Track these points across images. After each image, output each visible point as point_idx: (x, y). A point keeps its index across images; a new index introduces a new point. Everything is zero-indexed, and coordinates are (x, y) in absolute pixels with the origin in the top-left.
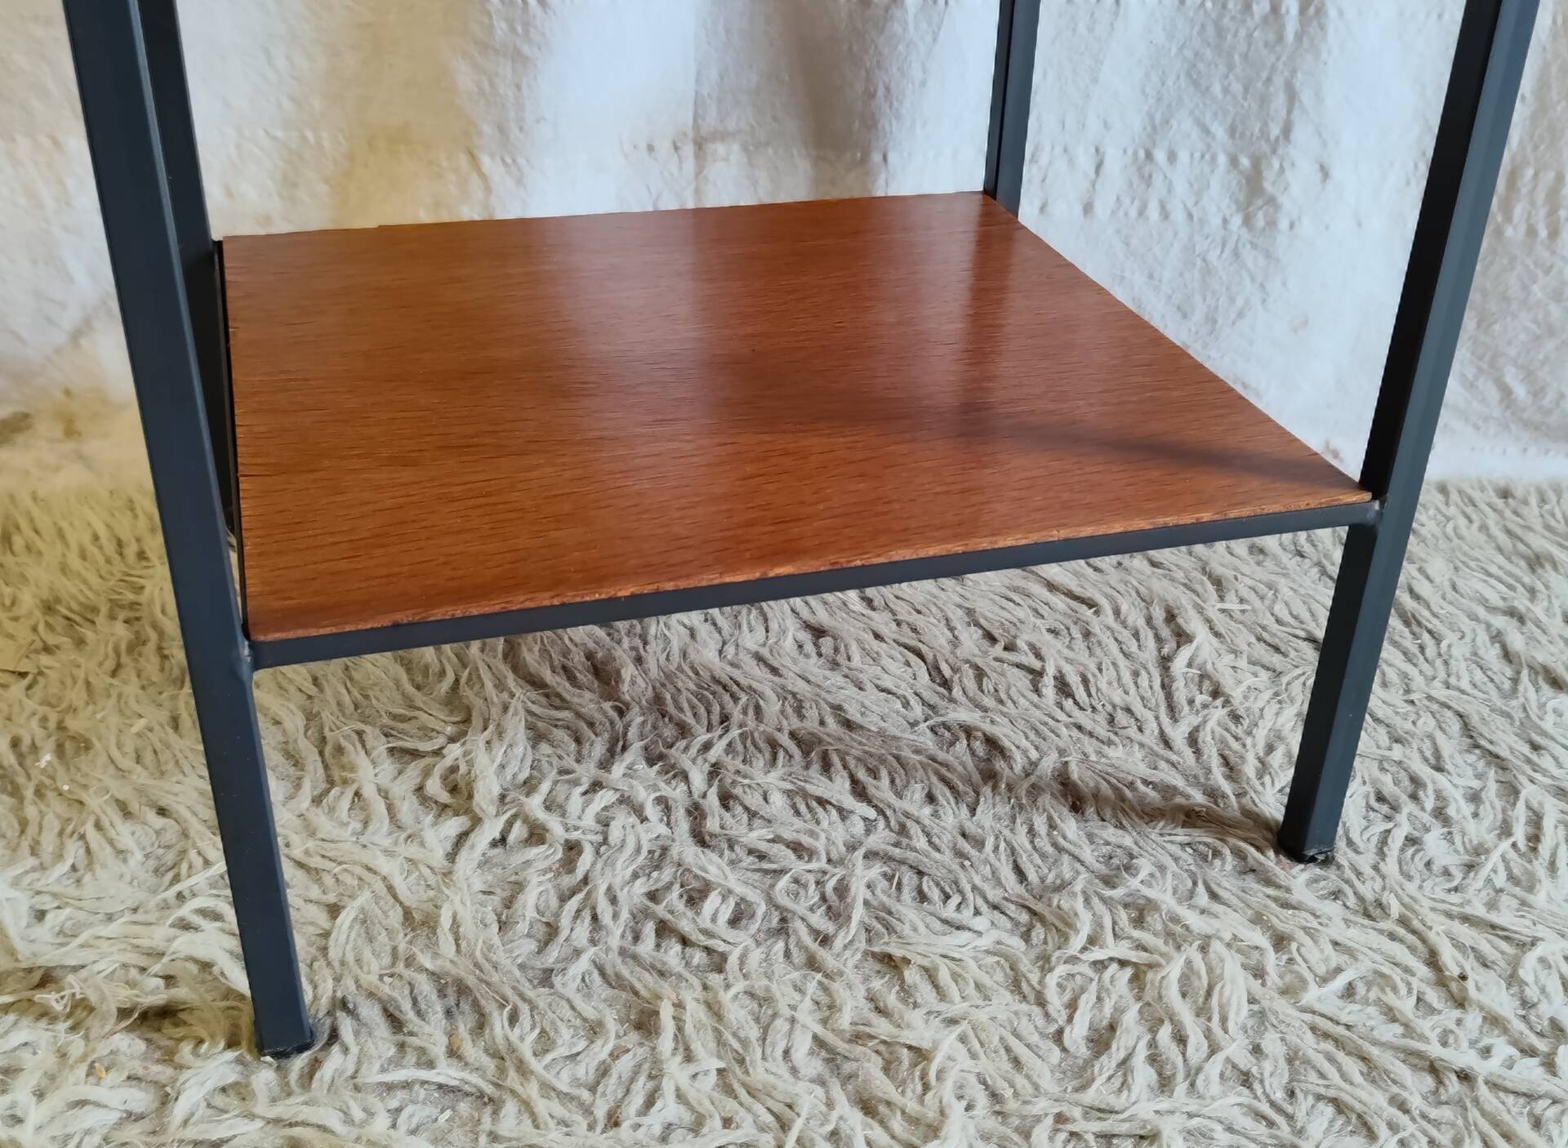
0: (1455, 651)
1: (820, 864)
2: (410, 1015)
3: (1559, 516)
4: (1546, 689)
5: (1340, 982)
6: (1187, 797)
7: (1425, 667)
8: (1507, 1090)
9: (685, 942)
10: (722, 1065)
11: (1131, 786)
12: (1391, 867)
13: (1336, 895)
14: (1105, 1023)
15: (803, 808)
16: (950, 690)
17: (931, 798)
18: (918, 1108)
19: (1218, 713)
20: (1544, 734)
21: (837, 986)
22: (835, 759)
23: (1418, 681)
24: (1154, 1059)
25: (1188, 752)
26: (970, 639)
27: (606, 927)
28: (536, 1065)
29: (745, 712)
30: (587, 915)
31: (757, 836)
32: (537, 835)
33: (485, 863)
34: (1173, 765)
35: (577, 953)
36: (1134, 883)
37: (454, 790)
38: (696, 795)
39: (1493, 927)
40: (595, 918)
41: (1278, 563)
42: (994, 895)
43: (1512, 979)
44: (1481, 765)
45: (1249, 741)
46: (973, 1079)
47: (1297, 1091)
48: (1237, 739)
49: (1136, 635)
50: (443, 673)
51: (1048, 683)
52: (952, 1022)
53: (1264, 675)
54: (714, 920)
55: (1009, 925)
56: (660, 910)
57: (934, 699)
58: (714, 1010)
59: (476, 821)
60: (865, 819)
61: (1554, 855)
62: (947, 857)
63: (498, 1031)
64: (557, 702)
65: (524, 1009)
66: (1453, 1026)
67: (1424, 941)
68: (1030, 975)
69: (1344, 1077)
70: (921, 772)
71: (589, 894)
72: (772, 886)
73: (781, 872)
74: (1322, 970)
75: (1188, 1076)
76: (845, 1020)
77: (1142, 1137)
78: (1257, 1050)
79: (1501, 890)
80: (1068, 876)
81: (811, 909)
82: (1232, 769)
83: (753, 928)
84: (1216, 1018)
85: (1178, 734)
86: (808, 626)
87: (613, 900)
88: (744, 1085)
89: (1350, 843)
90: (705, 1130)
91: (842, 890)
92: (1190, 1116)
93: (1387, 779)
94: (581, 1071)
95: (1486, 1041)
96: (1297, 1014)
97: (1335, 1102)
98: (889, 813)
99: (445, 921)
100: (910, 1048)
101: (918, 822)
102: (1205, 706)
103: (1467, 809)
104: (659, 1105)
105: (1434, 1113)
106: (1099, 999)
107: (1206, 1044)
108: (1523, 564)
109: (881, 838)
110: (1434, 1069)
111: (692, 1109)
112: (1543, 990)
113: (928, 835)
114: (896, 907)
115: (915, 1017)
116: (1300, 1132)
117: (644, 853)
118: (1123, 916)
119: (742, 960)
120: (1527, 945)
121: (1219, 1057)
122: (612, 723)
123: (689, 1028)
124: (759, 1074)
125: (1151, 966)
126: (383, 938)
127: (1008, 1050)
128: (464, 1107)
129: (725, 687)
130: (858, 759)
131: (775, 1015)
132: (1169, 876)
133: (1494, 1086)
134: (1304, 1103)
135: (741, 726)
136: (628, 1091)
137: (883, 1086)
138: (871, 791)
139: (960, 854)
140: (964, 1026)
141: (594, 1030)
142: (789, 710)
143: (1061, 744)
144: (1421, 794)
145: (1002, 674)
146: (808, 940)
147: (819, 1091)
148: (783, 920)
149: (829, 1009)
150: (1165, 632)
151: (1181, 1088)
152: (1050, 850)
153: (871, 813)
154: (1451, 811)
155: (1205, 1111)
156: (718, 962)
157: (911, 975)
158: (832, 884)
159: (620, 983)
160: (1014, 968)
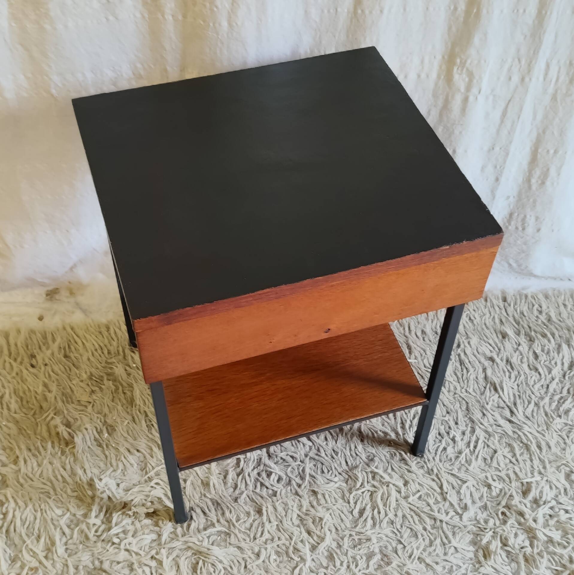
0: (471, 377)
1: (298, 463)
2: (207, 511)
4: (493, 392)
5: (418, 495)
6: (390, 436)
7: (462, 384)
8: (449, 525)
9: (267, 488)
10: (277, 523)
11: (376, 432)
12: (437, 458)
13: (422, 467)
14: (363, 508)
15: (293, 444)
17: (326, 439)
18: (320, 533)
20: (487, 410)
21: (302, 500)
23: (459, 388)
24: (373, 518)
25: (393, 418)
27: (248, 484)
28: (237, 524)
30: (244, 481)
31: (282, 454)
33: (217, 465)
34: (389, 424)
35: (242, 493)
36: (373, 467)
39: (458, 477)
42: (340, 470)
43: (458, 492)
44: (468, 422)
45: (409, 415)
46: (332, 525)
47: (403, 526)
48: (406, 414)
52: (328, 509)
54: (273, 481)
55: (343, 479)
56: (261, 479)
58: (275, 509)
60: (309, 446)
61: (478, 453)
62: (329, 459)
63: (227, 515)
65: (232, 509)
66: (441, 507)
67: (440, 481)
68: (347, 495)
69: (414, 522)
71: (244, 474)
72: (287, 470)
73: (289, 465)
74: (414, 491)
75: (379, 523)
76: (304, 510)
78: (396, 515)
79: (463, 465)
80: (358, 463)
81: (296, 477)
82: (403, 425)
83: (283, 483)
84: (388, 506)
87: (250, 476)
88: (283, 529)
89: (429, 451)
90: (274, 540)
91: (303, 471)
92: (378, 534)
93: (442, 428)
94: (246, 526)
95: (449, 510)
96: (406, 504)
97: (411, 529)
98: (315, 444)
99: (211, 485)
100: (319, 517)
101: (322, 447)
103: (460, 437)
104: (264, 534)
105: (431, 531)
106: (362, 501)
107: (384, 514)
109: (313, 453)
110: (435, 519)
111: (271, 535)
112: (465, 495)
113: (325, 451)
114: (316, 476)
115: (320, 508)
116: (402, 537)
117: (256, 460)
118: (370, 476)
119: (280, 493)
120: (464, 482)
121: (387, 517)
123: (269, 513)
124: (285, 525)
125: (375, 492)
126: (198, 489)
127: (340, 517)
128: (223, 536)
131: (288, 509)
132: (382, 463)
133: (447, 524)
134: (404, 528)
136: (257, 531)
137: (312, 527)
139: (332, 457)
140: (331, 511)
141: (248, 514)
144: (450, 432)
146: (296, 487)
147: (298, 529)
148: (290, 480)
149: (300, 506)
152: (354, 455)
153: (311, 444)
154: (456, 439)
155: (382, 532)
156: (275, 494)
157: (320, 496)
158: (301, 469)
159: (253, 501)
160: (343, 493)
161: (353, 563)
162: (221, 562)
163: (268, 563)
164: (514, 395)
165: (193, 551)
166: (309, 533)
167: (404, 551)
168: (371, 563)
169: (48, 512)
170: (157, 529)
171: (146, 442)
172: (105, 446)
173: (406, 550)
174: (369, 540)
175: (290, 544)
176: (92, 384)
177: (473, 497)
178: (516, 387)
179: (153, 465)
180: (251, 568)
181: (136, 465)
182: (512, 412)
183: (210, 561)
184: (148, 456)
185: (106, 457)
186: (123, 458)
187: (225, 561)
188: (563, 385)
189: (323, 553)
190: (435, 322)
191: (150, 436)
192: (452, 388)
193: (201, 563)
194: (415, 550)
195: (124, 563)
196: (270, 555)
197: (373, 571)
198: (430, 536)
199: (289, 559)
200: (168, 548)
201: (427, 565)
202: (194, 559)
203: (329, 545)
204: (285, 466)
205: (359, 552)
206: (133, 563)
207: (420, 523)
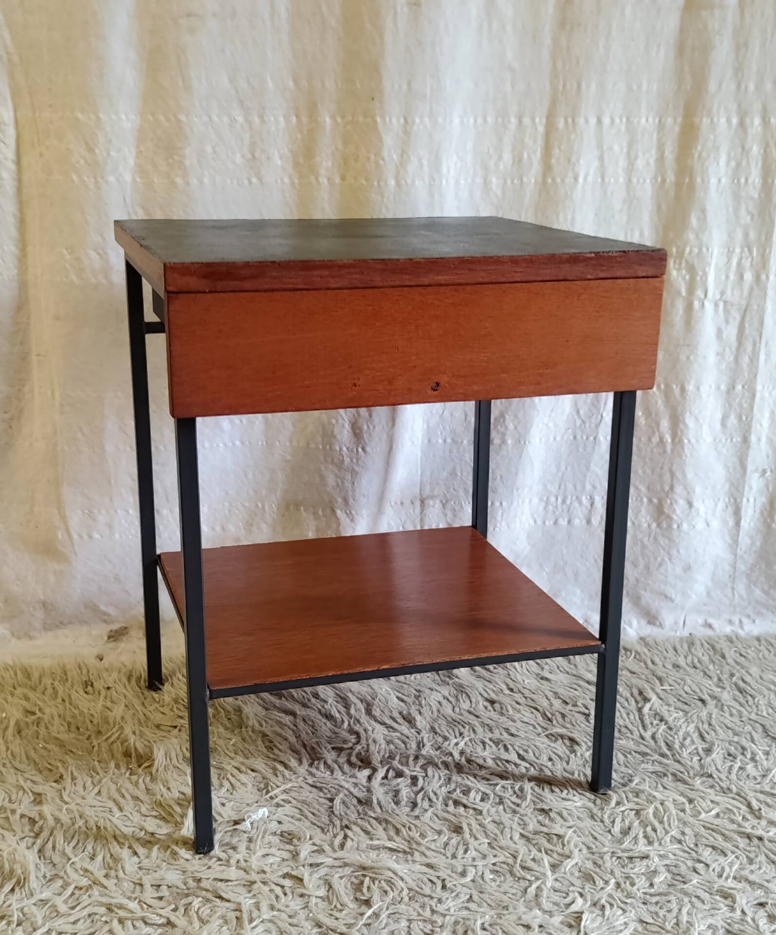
0: (761, 702)
2: (371, 829)
5: (714, 812)
7: (748, 708)
9: (465, 806)
12: (733, 776)
13: (712, 787)
14: (627, 827)
16: (552, 722)
19: (663, 727)
21: (525, 818)
22: (509, 747)
23: (745, 713)
24: (645, 836)
25: (652, 742)
26: (557, 704)
27: (434, 802)
28: (424, 842)
29: (469, 731)
30: (426, 799)
32: (399, 774)
33: (382, 784)
34: (646, 746)
35: (426, 811)
36: (633, 785)
37: (362, 761)
40: (430, 800)
41: (685, 670)
44: (770, 742)
45: (676, 737)
46: (581, 844)
47: (698, 844)
48: (671, 736)
49: (627, 700)
50: (343, 721)
53: (681, 713)
56: (454, 796)
57: (545, 726)
58: (482, 826)
59: (375, 770)
60: (526, 768)
63: (404, 833)
64: (391, 730)
65: (412, 827)
66: (756, 825)
67: (746, 800)
68: (597, 814)
69: (715, 839)
70: (545, 750)
71: (425, 792)
72: (494, 789)
73: (496, 785)
74: (707, 809)
75: (658, 840)
76: (531, 828)
77: (643, 858)
78: (683, 833)
81: (511, 796)
82: (669, 746)
83: (490, 802)
85: (648, 735)
86: (487, 700)
87: (436, 794)
88: (499, 847)
92: (660, 851)
93: (733, 748)
94: (438, 844)
95: (768, 829)
96: (697, 822)
97: (713, 847)
98: (535, 765)
99: (375, 801)
100: (556, 835)
101: (547, 767)
102: (657, 725)
103: (763, 757)
104: (469, 852)
105: (748, 849)
106: (623, 820)
107: (664, 831)
110: (749, 837)
111: (481, 853)
114: (543, 794)
115: (557, 826)
116: (700, 855)
117: (442, 779)
118: (630, 795)
119: (488, 811)
121: (669, 835)
122: (416, 738)
123: (474, 831)
124: (503, 843)
125: (642, 810)
126: (352, 807)
127: (592, 835)
128: (400, 855)
129: (459, 723)
130: (519, 746)
131: (504, 827)
132: (647, 782)
134: (701, 848)
135: (469, 736)
136: (457, 849)
138: (526, 758)
140: (574, 828)
141: (439, 833)
142: (487, 731)
144: (745, 753)
146: (511, 805)
147: (525, 848)
148: (501, 799)
149: (524, 825)
150: (639, 698)
151: (656, 844)
153: (528, 765)
154: (757, 758)
155: (665, 850)
156: (478, 812)
157: (553, 815)
158: (517, 788)
159: (446, 820)
160: (591, 812)
161: (625, 883)
162: (402, 879)
163: (481, 882)
165: (352, 869)
167: (707, 870)
168: (657, 880)
170: (292, 848)
171: (264, 761)
173: (711, 869)
174: (647, 857)
175: (515, 863)
179: (279, 784)
180: (453, 887)
181: (250, 785)
183: (383, 877)
184: (270, 776)
186: (229, 776)
187: (408, 880)
189: (572, 874)
190: (689, 658)
191: (271, 756)
192: (734, 711)
193: (367, 880)
194: (727, 869)
195: (238, 882)
196: (483, 873)
197: (661, 890)
198: (748, 854)
199: (517, 879)
200: (311, 865)
201: (752, 883)
202: (356, 877)
203: (580, 864)
204: (491, 785)
205: (632, 871)
206: (253, 883)
207: (726, 841)
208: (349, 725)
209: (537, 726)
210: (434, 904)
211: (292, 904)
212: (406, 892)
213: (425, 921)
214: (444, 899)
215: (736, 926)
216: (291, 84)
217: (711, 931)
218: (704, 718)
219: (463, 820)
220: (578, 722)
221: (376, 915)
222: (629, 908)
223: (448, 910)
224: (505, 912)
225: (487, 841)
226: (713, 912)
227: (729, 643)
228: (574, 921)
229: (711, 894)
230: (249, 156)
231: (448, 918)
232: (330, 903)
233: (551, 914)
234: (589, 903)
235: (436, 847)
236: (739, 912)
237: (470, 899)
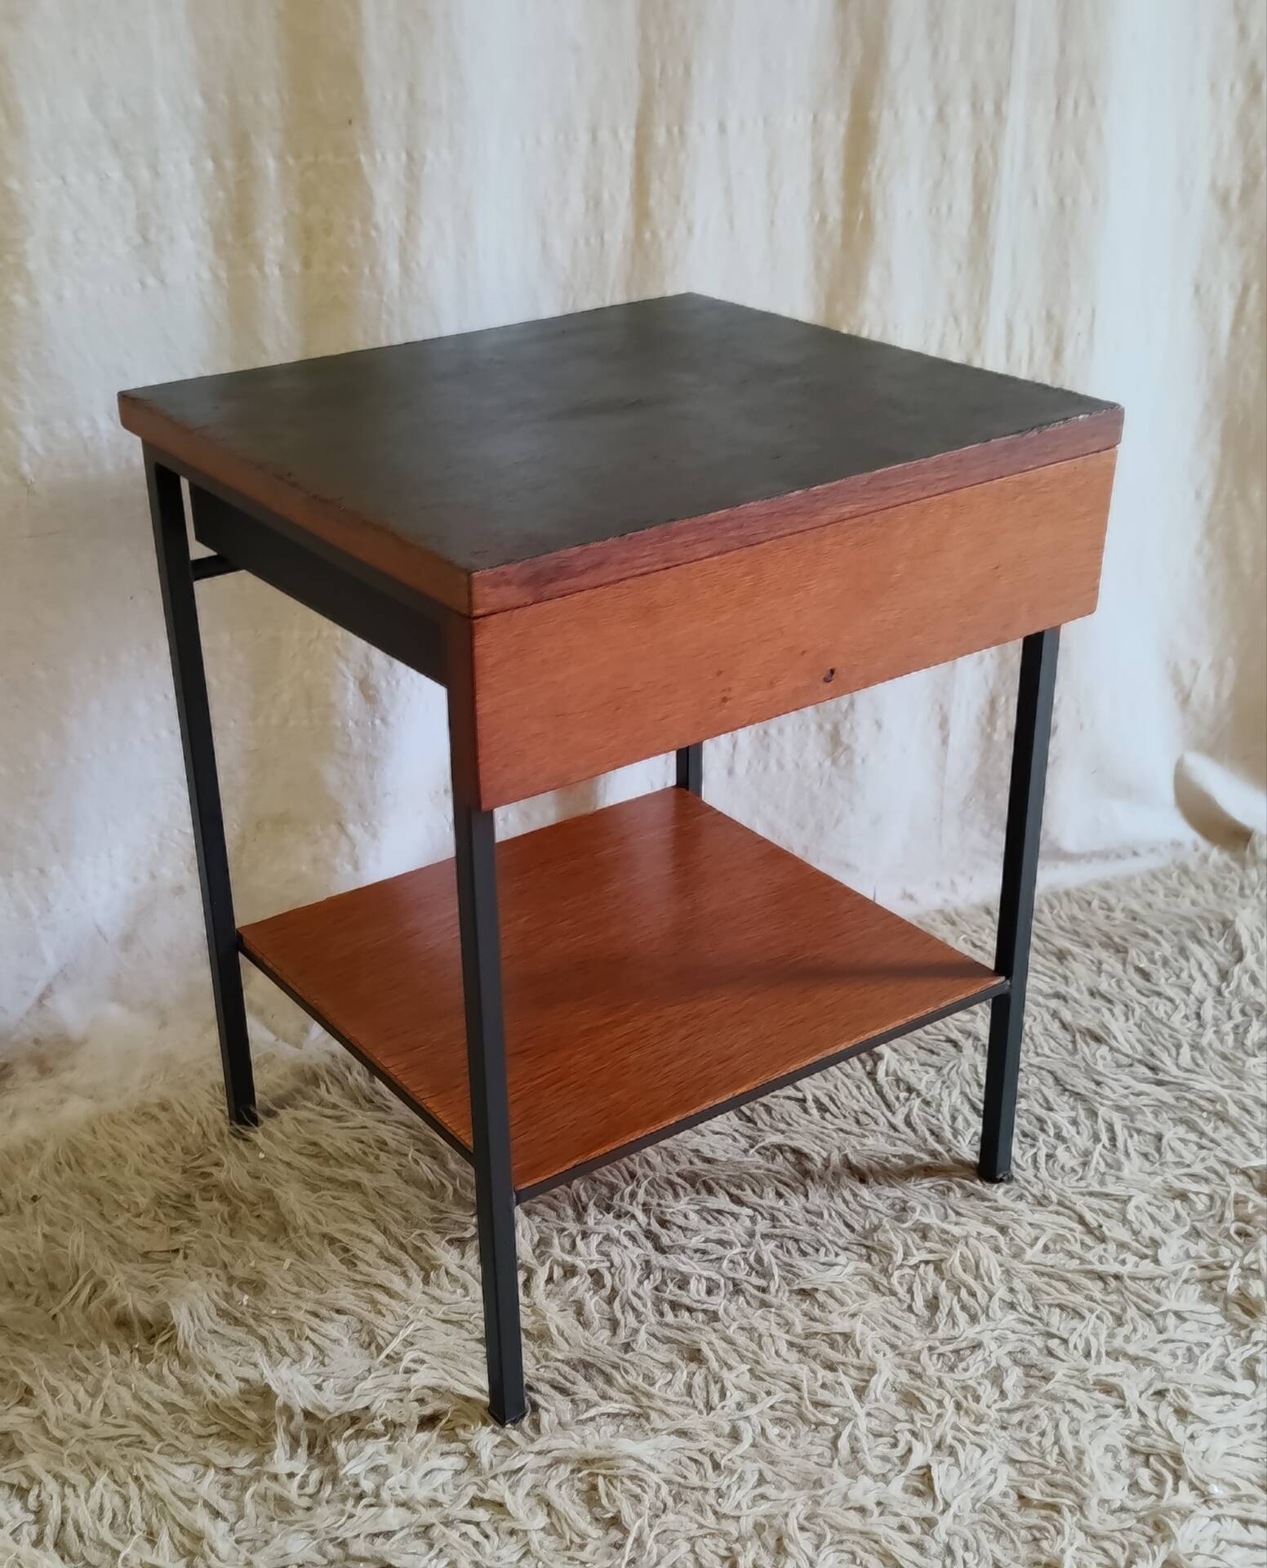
0: (1035, 1031)
1: (739, 1249)
2: (568, 1385)
3: (1064, 917)
4: (1093, 1044)
5: (1040, 1245)
6: (921, 1159)
8: (1140, 1279)
9: (690, 1310)
10: (748, 1367)
11: (887, 1160)
12: (1043, 1174)
13: (1021, 1197)
14: (932, 1295)
15: (710, 1219)
16: (755, 1124)
17: (780, 1195)
18: (859, 1362)
19: (916, 1103)
20: (1100, 1073)
21: (784, 1312)
22: (714, 1185)
24: (964, 1308)
25: (908, 1131)
27: (642, 1313)
28: (654, 1390)
30: (627, 1308)
31: (696, 1242)
32: (570, 1271)
33: (552, 1295)
34: (904, 1141)
35: (636, 1331)
36: (914, 1217)
38: (644, 1225)
39: (1107, 1195)
40: (634, 1309)
42: (842, 1242)
43: (1125, 1221)
44: (1072, 1101)
45: (940, 1117)
46: (881, 1342)
47: (1039, 1305)
48: (933, 1116)
50: (442, 1185)
51: (810, 1104)
52: (853, 1316)
53: (932, 1072)
54: (699, 1294)
55: (856, 1257)
56: (667, 1296)
57: (749, 1132)
58: (729, 1341)
59: (530, 1271)
60: (748, 1216)
61: (1126, 1146)
62: (804, 1227)
63: (620, 1380)
65: (628, 1366)
66: (1103, 1253)
67: (1074, 1212)
68: (882, 1281)
69: (1060, 1292)
70: (767, 1180)
71: (622, 1297)
72: (720, 1267)
73: (720, 1259)
74: (1028, 1240)
75: (984, 1311)
76: (799, 1329)
77: (974, 1347)
78: (1012, 1290)
79: (1105, 1173)
80: (876, 1222)
81: (748, 1275)
82: (938, 1136)
83: (722, 1293)
84: (986, 1279)
85: (898, 1121)
87: (640, 1298)
88: (768, 1374)
89: (1018, 1166)
90: (760, 1399)
91: (759, 1260)
92: (993, 1331)
94: (678, 1389)
95: (1122, 1257)
96: (1025, 1266)
97: (1060, 1305)
98: (761, 1209)
99: (553, 1330)
100: (840, 1334)
101: (780, 1211)
102: (907, 1099)
103: (1073, 1130)
104: (728, 1394)
105: (1108, 1299)
106: (923, 1284)
107: (986, 1294)
108: (1054, 959)
109: (763, 1226)
110: (1101, 1277)
111: (747, 1393)
112: (1141, 1223)
113: (788, 1216)
114: (793, 1262)
115: (834, 1317)
116: (1047, 1325)
117: (639, 1267)
118: (917, 1237)
119: (726, 1311)
120: (1126, 1201)
121: (996, 1298)
123: (722, 1353)
124: (771, 1365)
125: (942, 1260)
127: (889, 1322)
128: (630, 1422)
130: (727, 1181)
131: (760, 1336)
132: (931, 1208)
133: (1133, 1278)
134: (1045, 1311)
135: (646, 1177)
136: (708, 1392)
137: (834, 1355)
138: (745, 1199)
139: (811, 1224)
140: (862, 1315)
141: (670, 1367)
143: (838, 1144)
144: (1046, 1126)
145: (782, 1106)
146: (755, 1292)
147: (805, 1367)
148: (735, 1285)
149: (787, 1326)
151: (983, 1318)
152: (859, 1209)
153: (750, 1212)
154: (1065, 1133)
155: (999, 1326)
156: (713, 1317)
157: (820, 1297)
158: (752, 1259)
159: (668, 1340)
160: (871, 1279)
161: (966, 1397)
162: (651, 1468)
163: (767, 1445)
164: (1139, 1041)
165: (571, 1465)
166: (831, 1367)
167: (1067, 1349)
168: (1008, 1384)
169: (156, 1478)
170: (457, 1446)
171: (351, 1290)
172: (251, 1322)
173: (1071, 1346)
174: (977, 1346)
175: (801, 1398)
176: (165, 1215)
177: (1159, 1222)
178: (1135, 1029)
179: (392, 1329)
180: (730, 1463)
181: (347, 1340)
182: (1153, 1069)
183: (624, 1472)
184: (370, 1316)
185: (264, 1340)
186: (308, 1332)
187: (661, 1466)
188: (1227, 1007)
189: (887, 1399)
191: (357, 1276)
193: (601, 1481)
194: (1093, 1340)
195: (405, 1531)
196: (763, 1429)
197: (1018, 1401)
198: (1111, 1308)
199: (813, 1426)
200: (505, 1474)
201: (1134, 1359)
202: (580, 1480)
203: (891, 1379)
204: (711, 1261)
205: (968, 1374)
206: (428, 1528)
207: (1073, 1291)
208: (455, 1190)
209: (737, 1135)
210: (714, 1502)
211: (504, 1552)
212: (665, 1489)
213: (712, 1535)
214: (724, 1488)
215: (1142, 1440)
216: (198, 102)
217: (1110, 1454)
218: (969, 1076)
219: (696, 1336)
220: (793, 1115)
221: (639, 1542)
222: (986, 1442)
223: (738, 1506)
224: (821, 1492)
225: (745, 1367)
226: (1103, 1422)
227: (949, 926)
228: (923, 1483)
229: (1087, 1390)
230: (138, 240)
231: (743, 1520)
232: (561, 1536)
233: (884, 1478)
234: (930, 1446)
235: (676, 1394)
236: (1135, 1415)
237: (762, 1480)
